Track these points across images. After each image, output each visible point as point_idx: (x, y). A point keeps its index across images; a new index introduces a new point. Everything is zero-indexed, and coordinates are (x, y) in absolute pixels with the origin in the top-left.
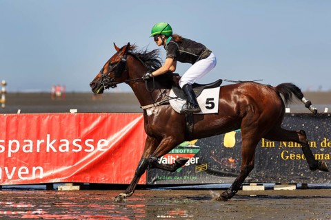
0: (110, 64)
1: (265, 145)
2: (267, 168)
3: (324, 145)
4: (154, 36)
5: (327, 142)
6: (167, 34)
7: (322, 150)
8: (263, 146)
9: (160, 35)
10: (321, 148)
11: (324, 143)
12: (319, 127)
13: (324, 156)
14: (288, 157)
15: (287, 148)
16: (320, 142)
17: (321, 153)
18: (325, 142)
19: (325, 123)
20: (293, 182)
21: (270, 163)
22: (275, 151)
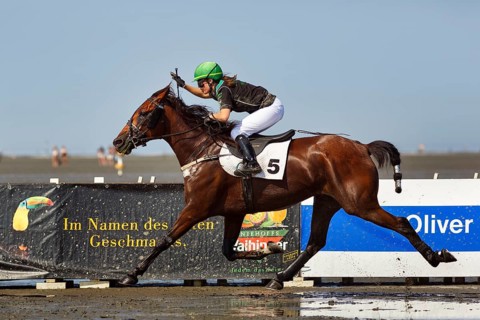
0: (141, 114)
1: (69, 227)
2: (71, 258)
3: (148, 227)
4: (199, 80)
5: (153, 223)
6: (216, 78)
7: (146, 234)
8: (66, 228)
9: (207, 79)
10: (145, 230)
11: (148, 225)
12: (143, 202)
13: (148, 242)
14: (99, 244)
15: (99, 232)
16: (144, 223)
17: (144, 237)
18: (150, 222)
19: (151, 197)
20: (105, 277)
21: (74, 252)
22: (81, 236)
